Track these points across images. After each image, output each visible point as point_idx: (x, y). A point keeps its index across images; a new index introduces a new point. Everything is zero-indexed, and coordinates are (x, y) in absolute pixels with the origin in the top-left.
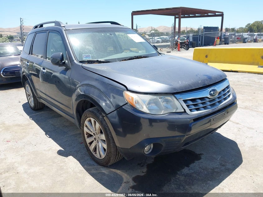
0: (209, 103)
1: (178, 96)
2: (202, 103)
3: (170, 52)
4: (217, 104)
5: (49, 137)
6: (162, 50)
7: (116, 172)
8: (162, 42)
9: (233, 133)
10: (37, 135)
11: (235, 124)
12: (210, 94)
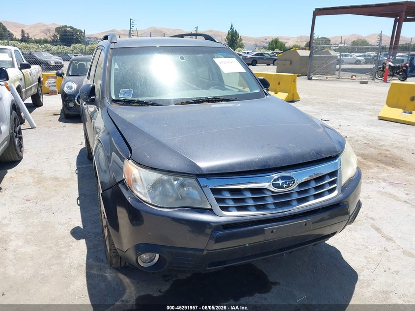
0: (271, 201)
1: (203, 181)
2: (253, 198)
3: (366, 83)
4: (295, 203)
5: (79, 203)
6: (354, 77)
7: (124, 281)
8: (366, 63)
9: (365, 257)
10: (67, 198)
11: (384, 239)
12: (273, 184)
